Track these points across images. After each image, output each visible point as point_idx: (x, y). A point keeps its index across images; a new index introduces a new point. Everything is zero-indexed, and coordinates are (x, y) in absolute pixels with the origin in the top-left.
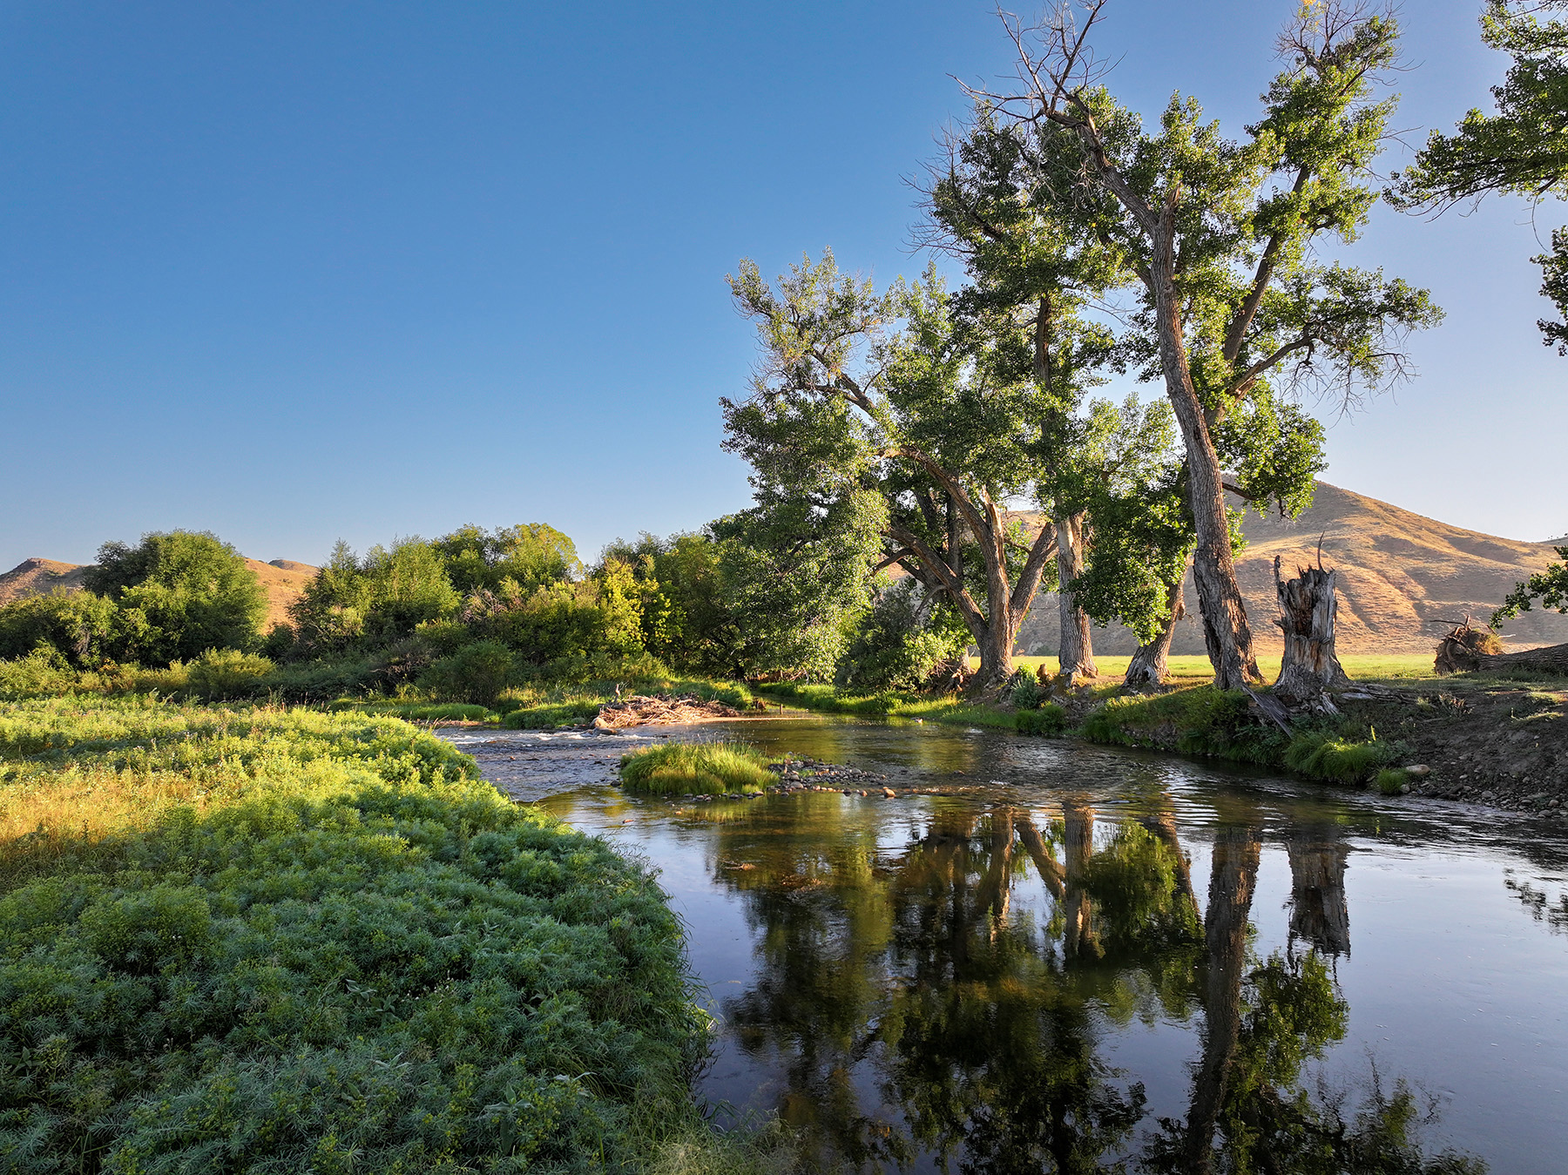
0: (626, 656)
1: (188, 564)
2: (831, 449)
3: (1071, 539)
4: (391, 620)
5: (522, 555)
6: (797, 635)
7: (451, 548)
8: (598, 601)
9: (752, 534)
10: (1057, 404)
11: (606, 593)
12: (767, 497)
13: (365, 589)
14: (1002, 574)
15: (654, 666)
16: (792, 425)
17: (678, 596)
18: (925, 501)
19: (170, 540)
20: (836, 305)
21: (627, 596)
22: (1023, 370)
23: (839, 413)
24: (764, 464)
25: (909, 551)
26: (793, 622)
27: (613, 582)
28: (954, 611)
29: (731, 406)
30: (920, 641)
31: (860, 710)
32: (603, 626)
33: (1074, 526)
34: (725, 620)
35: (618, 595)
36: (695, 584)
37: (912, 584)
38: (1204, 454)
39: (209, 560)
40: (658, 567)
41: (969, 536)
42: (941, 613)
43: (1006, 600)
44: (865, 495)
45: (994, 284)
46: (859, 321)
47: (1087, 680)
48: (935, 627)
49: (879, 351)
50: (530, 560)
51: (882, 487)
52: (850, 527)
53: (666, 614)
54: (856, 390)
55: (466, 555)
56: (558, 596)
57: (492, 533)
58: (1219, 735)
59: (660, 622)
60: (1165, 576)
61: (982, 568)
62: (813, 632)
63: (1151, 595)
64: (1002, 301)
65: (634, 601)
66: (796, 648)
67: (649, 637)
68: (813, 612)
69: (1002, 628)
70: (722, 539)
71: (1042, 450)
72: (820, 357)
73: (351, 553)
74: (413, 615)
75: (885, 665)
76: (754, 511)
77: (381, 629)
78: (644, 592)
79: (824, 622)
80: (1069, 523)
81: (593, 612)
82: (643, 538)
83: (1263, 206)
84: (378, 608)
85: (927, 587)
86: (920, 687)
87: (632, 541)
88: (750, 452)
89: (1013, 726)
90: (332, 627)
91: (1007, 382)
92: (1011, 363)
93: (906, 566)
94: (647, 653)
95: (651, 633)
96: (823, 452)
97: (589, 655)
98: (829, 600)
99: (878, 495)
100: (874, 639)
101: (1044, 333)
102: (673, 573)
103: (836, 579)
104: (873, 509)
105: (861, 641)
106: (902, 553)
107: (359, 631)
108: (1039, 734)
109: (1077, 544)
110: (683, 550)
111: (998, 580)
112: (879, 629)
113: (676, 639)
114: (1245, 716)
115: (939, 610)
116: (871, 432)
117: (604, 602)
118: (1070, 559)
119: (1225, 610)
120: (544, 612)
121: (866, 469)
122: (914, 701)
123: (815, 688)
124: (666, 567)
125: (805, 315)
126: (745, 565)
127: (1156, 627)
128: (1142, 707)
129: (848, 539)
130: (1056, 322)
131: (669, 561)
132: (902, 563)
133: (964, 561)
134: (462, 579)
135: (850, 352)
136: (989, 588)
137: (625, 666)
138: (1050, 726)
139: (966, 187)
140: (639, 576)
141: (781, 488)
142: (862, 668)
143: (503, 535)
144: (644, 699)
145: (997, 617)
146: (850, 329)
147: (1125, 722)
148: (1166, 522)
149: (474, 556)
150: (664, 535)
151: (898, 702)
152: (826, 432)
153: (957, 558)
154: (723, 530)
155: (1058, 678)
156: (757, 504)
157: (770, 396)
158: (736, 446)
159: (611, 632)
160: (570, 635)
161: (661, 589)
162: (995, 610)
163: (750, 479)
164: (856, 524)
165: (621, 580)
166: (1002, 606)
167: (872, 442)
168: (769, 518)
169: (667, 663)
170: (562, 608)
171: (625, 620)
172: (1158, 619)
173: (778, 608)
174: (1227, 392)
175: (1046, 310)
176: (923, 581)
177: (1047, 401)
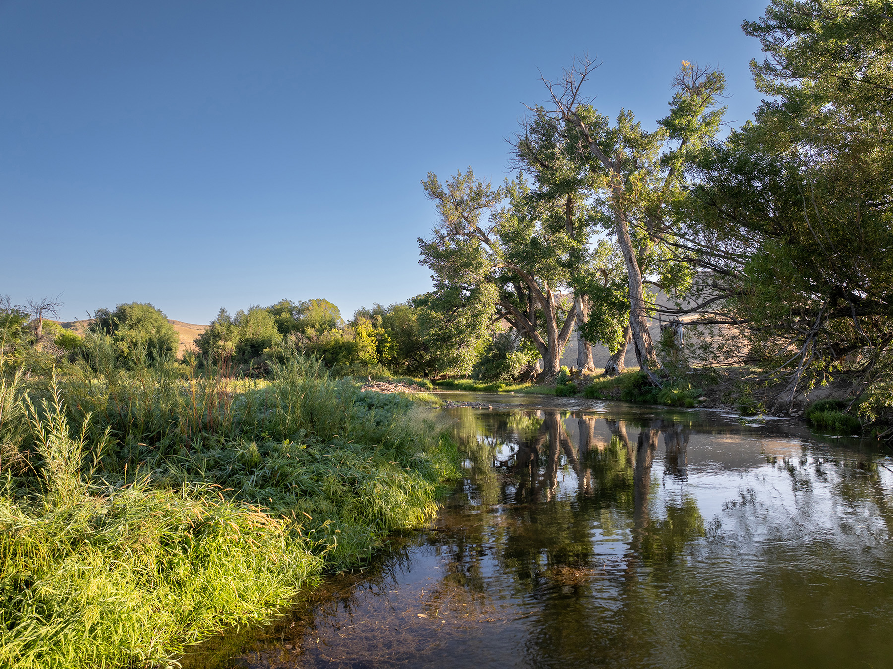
0: (369, 365)
1: (141, 320)
2: (471, 264)
3: (582, 307)
4: (249, 348)
5: (313, 315)
6: (455, 353)
7: (276, 311)
8: (355, 338)
9: (433, 304)
10: (575, 244)
11: (358, 334)
12: (440, 286)
13: (236, 332)
14: (554, 324)
15: (383, 371)
16: (452, 253)
17: (394, 336)
18: (518, 288)
19: (131, 307)
20: (473, 195)
21: (369, 336)
22: (561, 227)
23: (475, 246)
24: (439, 270)
25: (510, 313)
26: (453, 346)
27: (361, 329)
28: (531, 342)
29: (423, 242)
30: (514, 356)
31: (486, 389)
32: (357, 351)
33: (584, 301)
34: (418, 349)
35: (364, 335)
36: (403, 330)
37: (511, 329)
38: (634, 269)
39: (151, 317)
40: (384, 321)
41: (539, 306)
42: (525, 343)
43: (556, 336)
44: (487, 286)
45: (545, 189)
46: (484, 202)
47: (589, 372)
48: (522, 349)
49: (494, 216)
50: (317, 318)
51: (496, 281)
52: (480, 301)
53: (389, 345)
54: (484, 235)
55: (284, 315)
56: (334, 336)
57: (297, 304)
58: (636, 391)
59: (385, 349)
60: (620, 323)
61: (545, 321)
62: (462, 351)
63: (614, 332)
64: (550, 196)
65: (373, 338)
66: (454, 359)
67: (380, 357)
68: (462, 341)
69: (554, 350)
70: (418, 306)
71: (568, 265)
72: (466, 219)
73: (227, 314)
74: (259, 346)
75: (498, 367)
76: (434, 293)
77: (244, 352)
78: (377, 334)
79: (468, 346)
80: (581, 300)
81: (352, 343)
82: (375, 307)
83: (665, 156)
84: (242, 342)
85: (519, 330)
86: (515, 379)
87: (370, 307)
88: (432, 265)
89: (555, 393)
90: (220, 351)
91: (554, 233)
92: (555, 225)
93: (509, 320)
94: (380, 364)
95: (381, 354)
96: (467, 265)
97: (351, 365)
98: (470, 336)
99: (494, 286)
100: (493, 356)
101: (569, 211)
102: (392, 324)
103: (473, 326)
104: (491, 292)
105: (486, 357)
106: (506, 313)
107: (234, 354)
108: (565, 396)
109: (585, 309)
110: (397, 313)
111: (552, 326)
112: (495, 351)
113: (394, 358)
114: (647, 383)
115: (524, 342)
116: (490, 255)
117: (358, 338)
118: (582, 316)
119: (642, 338)
120: (328, 344)
121: (488, 273)
122: (511, 385)
123: (464, 381)
124: (388, 322)
125: (458, 198)
126: (430, 319)
127: (617, 347)
128: (608, 382)
129: (479, 306)
130: (575, 206)
131: (390, 318)
132: (507, 318)
133: (537, 318)
134: (283, 328)
135: (480, 217)
136: (548, 331)
137: (369, 370)
138: (570, 392)
139: (533, 144)
140: (374, 326)
141: (447, 282)
142: (486, 370)
143: (302, 305)
144: (381, 383)
145: (552, 345)
146: (480, 206)
147: (601, 388)
148: (621, 299)
149: (288, 315)
150: (386, 305)
151: (503, 386)
152: (468, 256)
153: (533, 316)
154: (419, 302)
155: (577, 372)
156: (435, 289)
157: (442, 237)
158: (426, 262)
159: (361, 354)
160: (341, 355)
161: (386, 332)
162: (551, 341)
163: (432, 277)
164: (483, 300)
165: (365, 328)
166: (554, 339)
167: (491, 260)
168: (441, 296)
169: (390, 369)
170: (337, 342)
171: (368, 349)
172: (619, 343)
173: (445, 340)
174: (651, 240)
175: (569, 200)
176: (517, 327)
177: (570, 242)
